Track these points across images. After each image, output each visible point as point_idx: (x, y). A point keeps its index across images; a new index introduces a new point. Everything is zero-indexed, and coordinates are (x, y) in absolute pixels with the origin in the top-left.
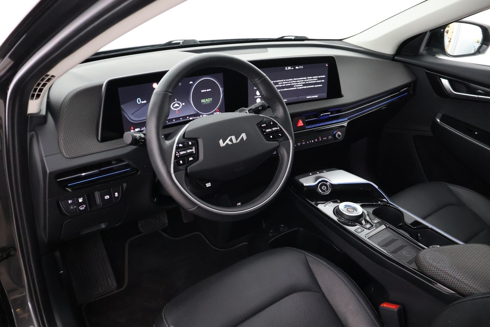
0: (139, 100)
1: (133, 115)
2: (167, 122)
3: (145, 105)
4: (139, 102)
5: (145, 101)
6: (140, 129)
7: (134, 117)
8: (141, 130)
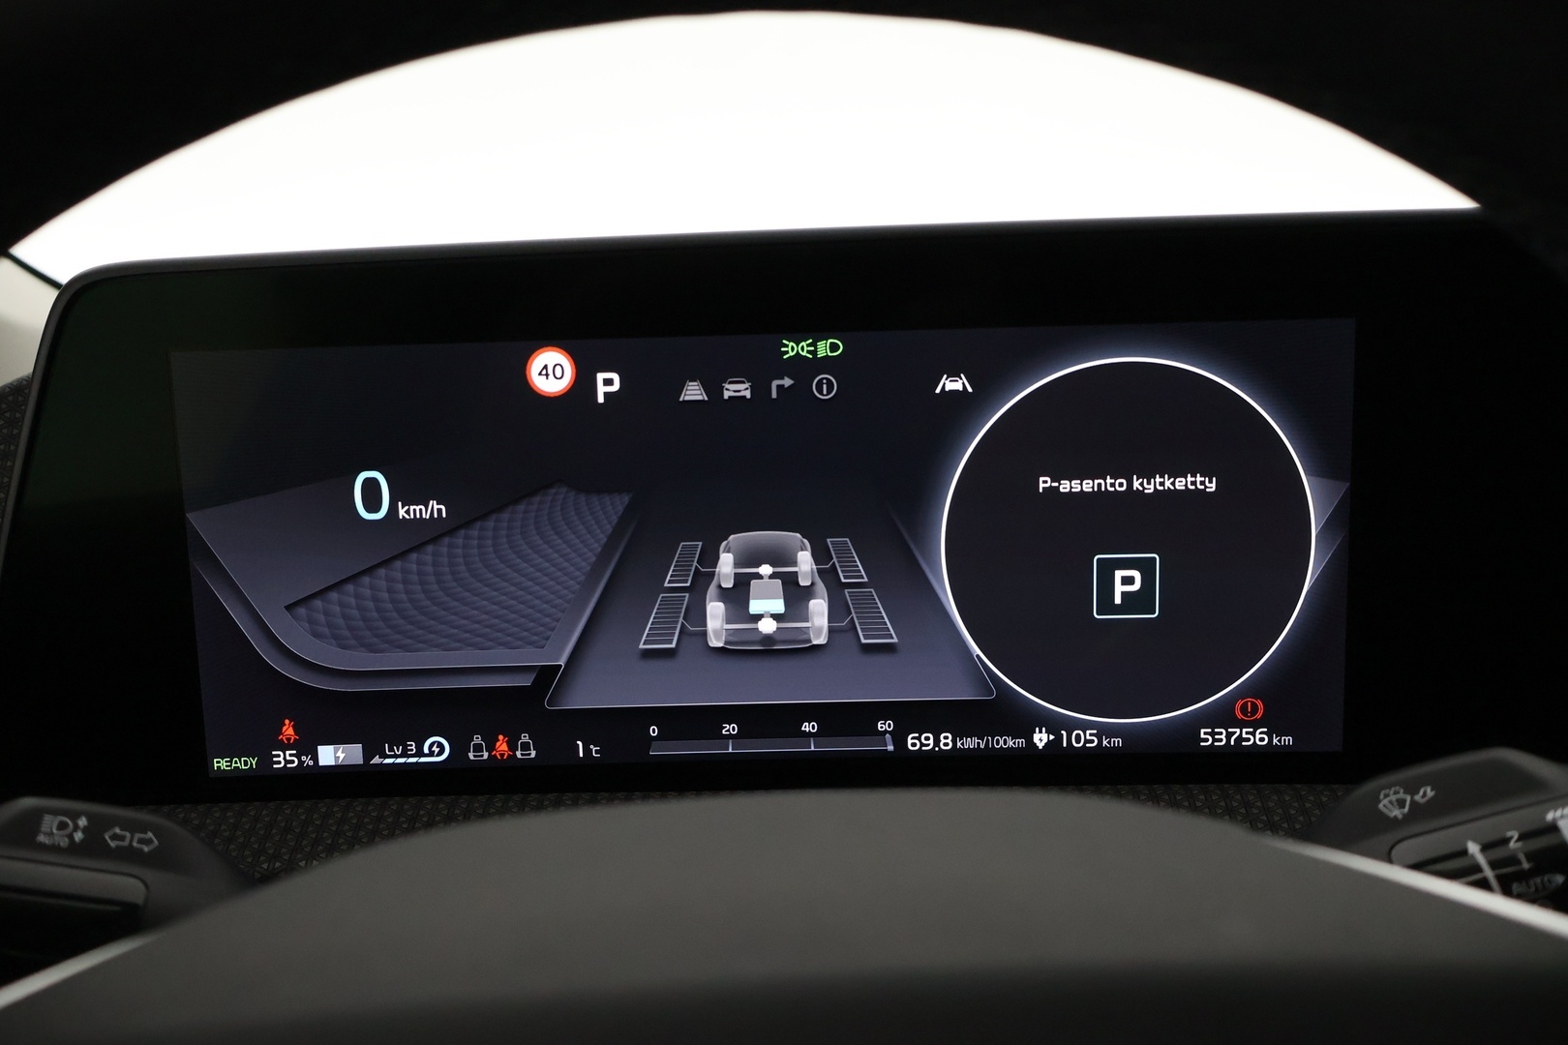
0: (371, 487)
1: (302, 611)
2: (654, 731)
3: (434, 540)
4: (373, 503)
5: (434, 505)
6: (368, 756)
7: (316, 635)
8: (376, 760)
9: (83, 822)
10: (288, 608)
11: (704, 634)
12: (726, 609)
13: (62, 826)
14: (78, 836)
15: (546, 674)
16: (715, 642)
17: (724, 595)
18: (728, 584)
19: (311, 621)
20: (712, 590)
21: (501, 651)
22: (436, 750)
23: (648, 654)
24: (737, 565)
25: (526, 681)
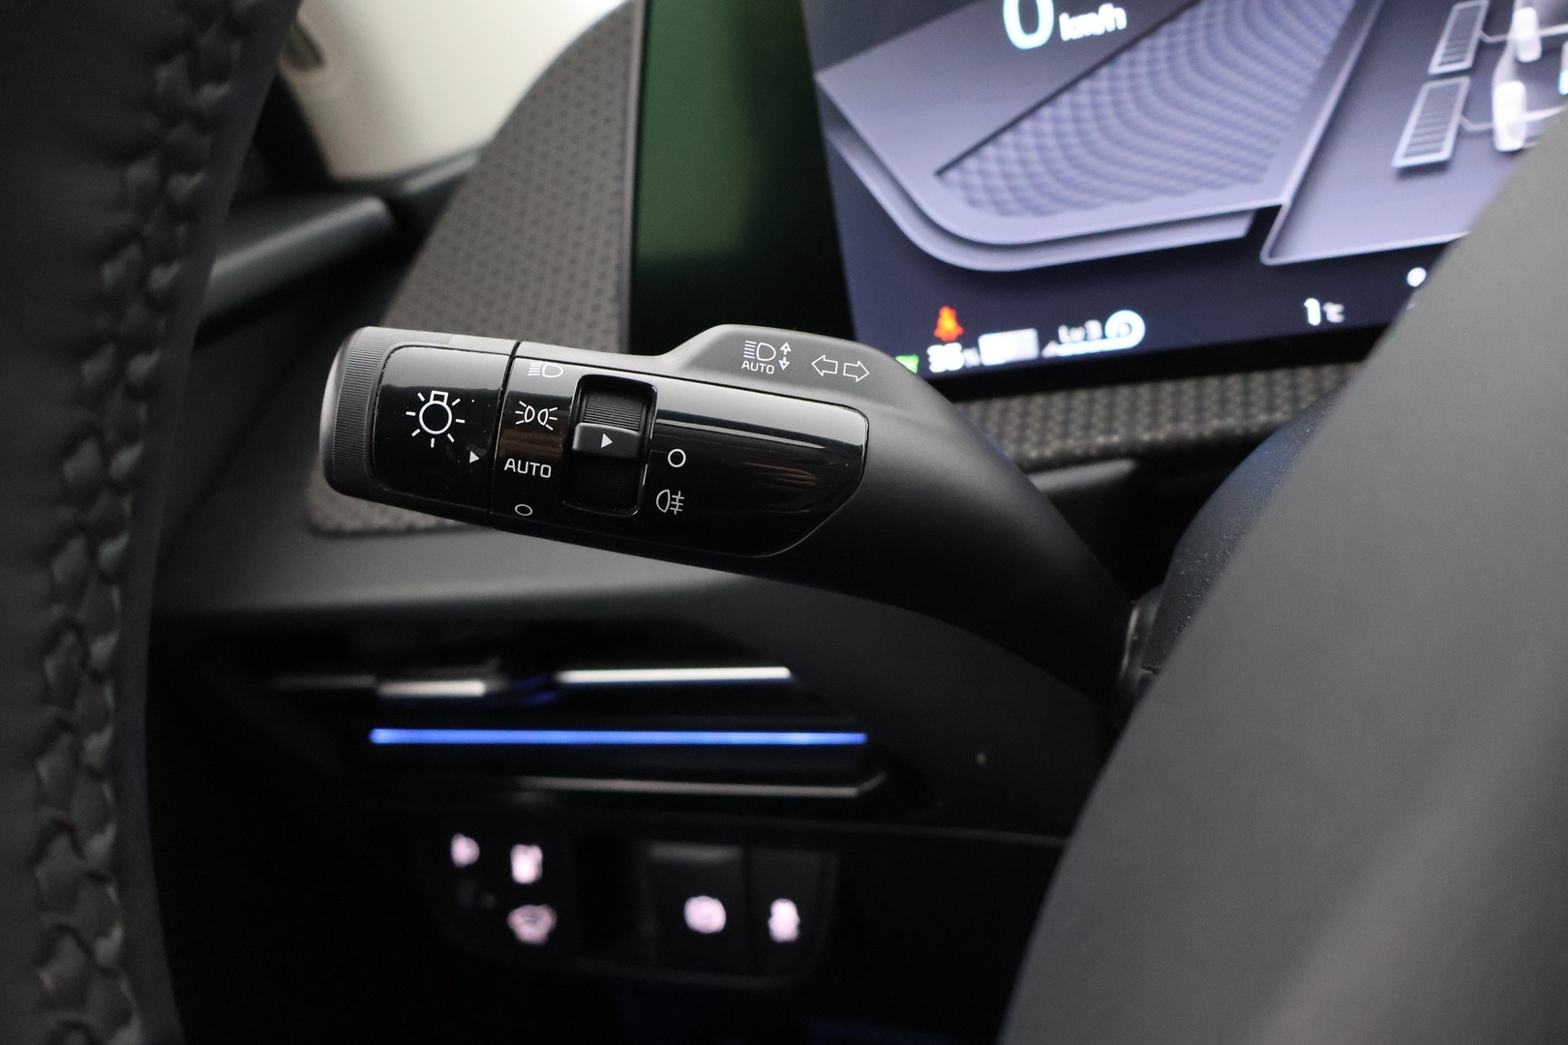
3: (1111, 59)
4: (1031, 23)
6: (1041, 345)
7: (973, 203)
8: (1052, 349)
9: (786, 348)
10: (941, 172)
11: (1490, 134)
12: (1528, 91)
13: (765, 352)
14: (784, 363)
15: (1264, 218)
16: (1507, 142)
17: (1524, 71)
18: (1531, 53)
19: (966, 187)
20: (1504, 66)
21: (1204, 194)
22: (1124, 331)
23: (1409, 172)
24: (1545, 21)
25: (1237, 230)
